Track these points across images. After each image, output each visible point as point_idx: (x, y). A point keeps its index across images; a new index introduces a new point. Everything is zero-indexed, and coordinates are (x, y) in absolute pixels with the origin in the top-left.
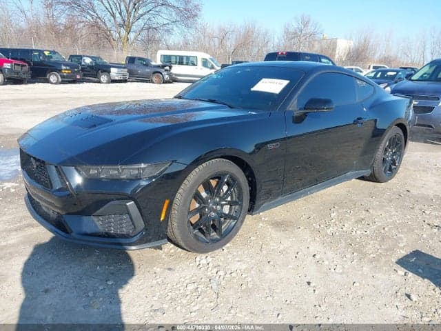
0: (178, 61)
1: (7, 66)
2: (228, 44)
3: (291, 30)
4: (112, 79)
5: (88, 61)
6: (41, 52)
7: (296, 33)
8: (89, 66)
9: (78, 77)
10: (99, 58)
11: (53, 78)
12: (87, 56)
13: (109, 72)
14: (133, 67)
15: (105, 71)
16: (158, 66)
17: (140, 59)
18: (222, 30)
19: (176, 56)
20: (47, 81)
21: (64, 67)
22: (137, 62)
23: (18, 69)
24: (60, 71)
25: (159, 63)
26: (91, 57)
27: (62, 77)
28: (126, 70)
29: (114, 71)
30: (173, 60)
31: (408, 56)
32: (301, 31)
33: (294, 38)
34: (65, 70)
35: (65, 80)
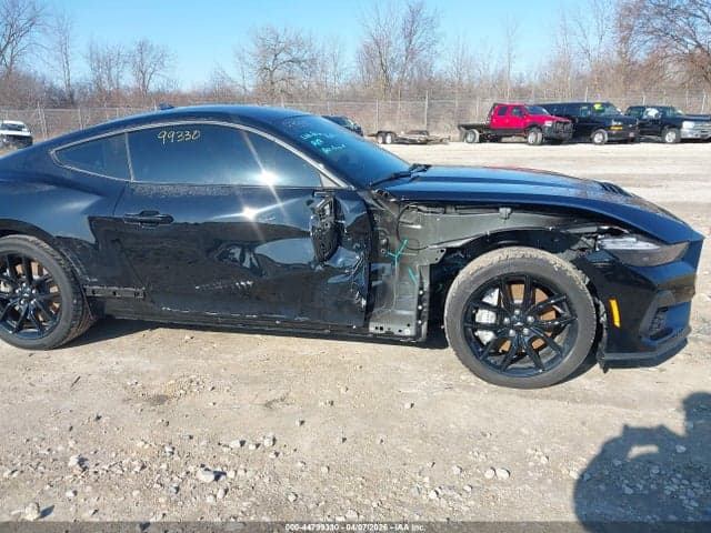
1: (548, 124)
4: (683, 137)
5: (652, 113)
6: (591, 105)
9: (632, 135)
11: (598, 137)
13: (680, 127)
15: (674, 127)
20: (591, 141)
21: (614, 123)
23: (559, 127)
24: (608, 128)
27: (610, 135)
29: (687, 126)
34: (616, 126)
35: (613, 139)
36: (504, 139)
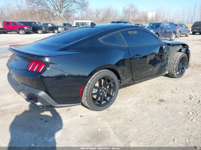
0: (81, 24)
1: (26, 28)
2: (100, 16)
3: (126, 10)
4: (59, 31)
5: (50, 25)
6: (35, 23)
7: (127, 11)
8: (50, 27)
9: (48, 31)
10: (53, 24)
11: (39, 32)
12: (50, 24)
13: (58, 29)
14: (66, 27)
15: (56, 29)
16: (75, 27)
17: (68, 24)
18: (97, 10)
19: (81, 23)
20: (37, 33)
21: (43, 28)
22: (67, 25)
23: (29, 29)
24: (42, 29)
25: (75, 25)
26: (51, 24)
27: (43, 31)
28: (63, 28)
29: (59, 29)
30: (80, 24)
31: (178, 19)
32: (130, 10)
33: (127, 13)
34: (44, 29)
35: (44, 32)
36: (8, 33)
